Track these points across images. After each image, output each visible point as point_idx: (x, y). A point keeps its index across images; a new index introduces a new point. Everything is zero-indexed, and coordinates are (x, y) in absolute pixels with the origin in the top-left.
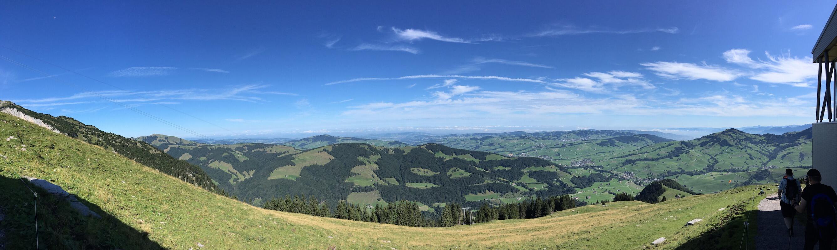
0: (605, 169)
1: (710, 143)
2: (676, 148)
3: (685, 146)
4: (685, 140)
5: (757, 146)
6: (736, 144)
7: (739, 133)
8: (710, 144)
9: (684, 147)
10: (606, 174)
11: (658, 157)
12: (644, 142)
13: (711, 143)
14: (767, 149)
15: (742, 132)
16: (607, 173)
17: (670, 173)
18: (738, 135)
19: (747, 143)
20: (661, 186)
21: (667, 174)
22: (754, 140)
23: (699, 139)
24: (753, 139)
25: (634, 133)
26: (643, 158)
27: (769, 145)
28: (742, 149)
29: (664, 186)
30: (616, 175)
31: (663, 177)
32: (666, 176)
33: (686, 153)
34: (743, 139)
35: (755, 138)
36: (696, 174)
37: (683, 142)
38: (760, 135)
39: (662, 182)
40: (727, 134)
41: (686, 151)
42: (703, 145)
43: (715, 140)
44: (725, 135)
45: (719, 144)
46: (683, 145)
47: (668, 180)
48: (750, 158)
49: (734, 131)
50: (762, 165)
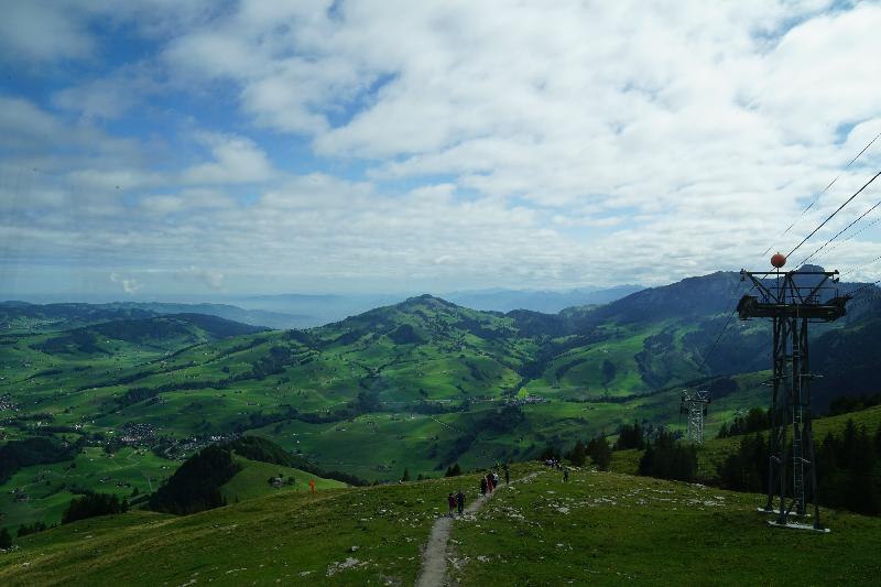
0: (60, 424)
1: (366, 334)
2: (274, 351)
3: (300, 344)
4: (301, 326)
5: (493, 344)
6: (435, 339)
7: (444, 307)
9: (298, 347)
10: (64, 437)
11: (225, 376)
12: (185, 338)
13: (370, 335)
14: (518, 352)
15: (452, 305)
16: (67, 435)
17: (257, 420)
18: (440, 313)
19: (464, 334)
20: (228, 457)
21: (249, 423)
22: (483, 326)
23: (339, 326)
24: (482, 323)
25: (156, 311)
26: (183, 380)
27: (525, 339)
28: (450, 350)
29: (237, 458)
30: (98, 437)
31: (240, 430)
32: (246, 428)
33: (303, 363)
34: (453, 325)
35: (487, 323)
36: (329, 420)
37: (294, 334)
38: (500, 315)
39: (233, 445)
40: (413, 309)
41: (304, 357)
42: (347, 340)
43: (380, 326)
44: (407, 313)
46: (293, 342)
47: (251, 440)
48: (473, 375)
49: (432, 301)
50: (506, 393)
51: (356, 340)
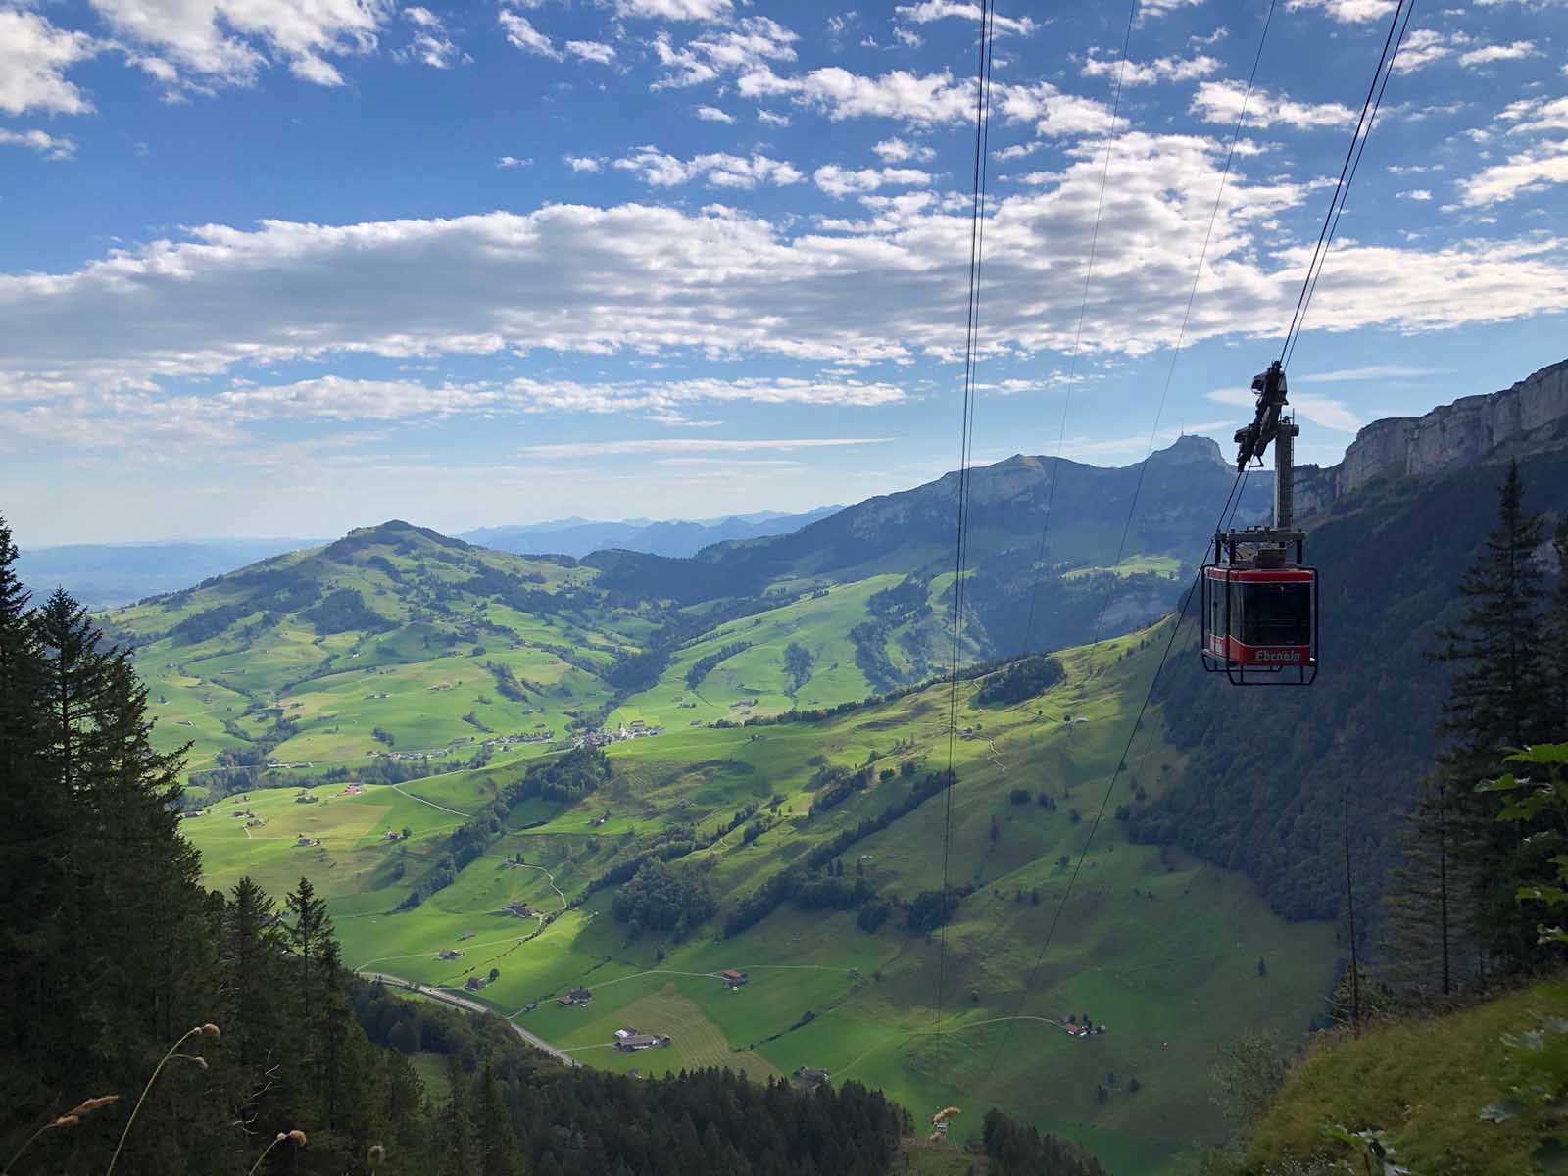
1: (246, 614)
5: (550, 624)
6: (418, 616)
7: (438, 547)
8: (248, 621)
13: (258, 616)
14: (608, 638)
15: (460, 544)
18: (428, 561)
19: (484, 606)
22: (529, 587)
23: (179, 599)
24: (525, 579)
27: (621, 610)
28: (452, 640)
34: (461, 586)
35: (537, 578)
38: (567, 561)
40: (364, 554)
43: (283, 595)
44: (349, 563)
45: (309, 617)
48: (504, 690)
49: (407, 535)
50: (576, 726)
51: (222, 629)
